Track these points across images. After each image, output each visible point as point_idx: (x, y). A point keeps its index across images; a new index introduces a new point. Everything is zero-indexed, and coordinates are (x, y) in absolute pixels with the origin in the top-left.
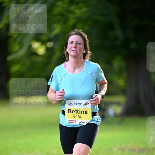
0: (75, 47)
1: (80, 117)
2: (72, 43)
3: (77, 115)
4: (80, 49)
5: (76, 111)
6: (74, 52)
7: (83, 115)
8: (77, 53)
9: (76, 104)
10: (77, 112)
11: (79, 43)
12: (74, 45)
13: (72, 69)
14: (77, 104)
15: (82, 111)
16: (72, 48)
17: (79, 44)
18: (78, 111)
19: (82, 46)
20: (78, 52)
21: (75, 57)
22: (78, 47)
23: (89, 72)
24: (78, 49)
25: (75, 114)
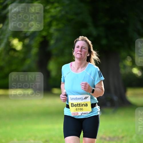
0: (80, 51)
1: (81, 109)
2: (78, 47)
3: (79, 107)
4: (85, 53)
5: (78, 104)
6: (79, 55)
7: (84, 107)
9: (77, 99)
12: (79, 49)
14: (78, 99)
15: (83, 104)
16: (77, 51)
17: (84, 48)
18: (79, 104)
19: (87, 51)
20: (83, 55)
21: (80, 59)
22: (83, 51)
23: (88, 74)
24: (82, 53)
25: (77, 107)
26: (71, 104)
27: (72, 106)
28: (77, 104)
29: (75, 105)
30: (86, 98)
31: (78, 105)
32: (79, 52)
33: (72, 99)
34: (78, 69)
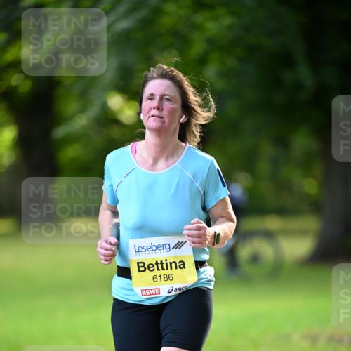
0: (158, 109)
1: (168, 278)
2: (151, 97)
3: (162, 273)
4: (172, 112)
5: (157, 263)
6: (154, 120)
7: (175, 272)
8: (164, 122)
9: (154, 248)
10: (160, 266)
11: (167, 97)
12: (155, 103)
13: (150, 161)
14: (157, 247)
15: (171, 263)
16: (150, 110)
17: (168, 100)
18: (162, 263)
19: (177, 105)
20: (166, 120)
21: (159, 132)
22: (165, 108)
23: (189, 174)
24: (165, 113)
25: (156, 272)
26: (138, 263)
27: (142, 269)
28: (154, 263)
29: (150, 267)
30: (179, 245)
31: (159, 265)
32: (154, 112)
33: (138, 250)
34: (156, 161)
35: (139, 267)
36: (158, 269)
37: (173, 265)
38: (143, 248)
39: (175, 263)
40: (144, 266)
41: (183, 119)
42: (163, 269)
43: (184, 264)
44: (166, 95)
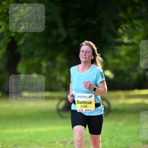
0: (85, 55)
1: (86, 106)
2: (83, 51)
3: (84, 105)
4: (89, 56)
6: (84, 59)
7: (88, 105)
8: (87, 59)
10: (83, 103)
11: (88, 51)
12: (84, 53)
14: (83, 97)
15: (87, 102)
16: (82, 55)
18: (84, 102)
19: (91, 54)
21: (85, 62)
22: (87, 55)
24: (87, 57)
25: (82, 104)
26: (77, 101)
28: (82, 101)
29: (81, 103)
30: (90, 97)
35: (77, 102)
36: (83, 104)
37: (88, 103)
38: (79, 96)
39: (88, 102)
40: (79, 102)
41: (93, 58)
42: (84, 104)
43: (91, 103)
44: (87, 51)
